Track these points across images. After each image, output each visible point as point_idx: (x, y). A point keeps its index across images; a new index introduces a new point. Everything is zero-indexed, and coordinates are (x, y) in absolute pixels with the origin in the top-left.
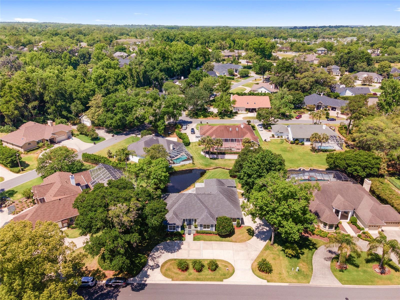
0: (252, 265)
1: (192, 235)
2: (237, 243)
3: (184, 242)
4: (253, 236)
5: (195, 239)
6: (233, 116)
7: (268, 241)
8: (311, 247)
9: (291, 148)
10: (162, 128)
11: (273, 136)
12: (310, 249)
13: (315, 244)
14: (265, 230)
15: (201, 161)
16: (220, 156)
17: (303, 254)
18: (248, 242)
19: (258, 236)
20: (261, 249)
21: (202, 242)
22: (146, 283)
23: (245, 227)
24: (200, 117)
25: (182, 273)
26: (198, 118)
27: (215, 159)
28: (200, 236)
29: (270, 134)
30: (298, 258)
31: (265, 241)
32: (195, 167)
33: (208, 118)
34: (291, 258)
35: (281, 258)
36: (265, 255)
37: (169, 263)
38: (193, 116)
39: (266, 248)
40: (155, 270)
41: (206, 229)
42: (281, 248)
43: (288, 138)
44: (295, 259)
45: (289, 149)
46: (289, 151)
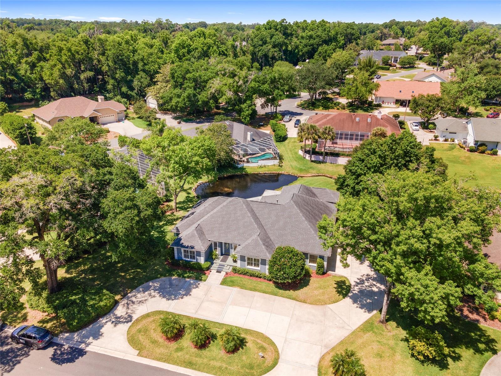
0: (322, 358)
1: (223, 273)
2: (305, 305)
3: (202, 284)
4: (345, 296)
5: (224, 282)
6: (372, 109)
7: (375, 312)
8: (482, 346)
9: (469, 158)
10: (247, 112)
11: (436, 138)
12: (478, 351)
13: (493, 341)
14: (375, 289)
15: (295, 164)
16: (329, 158)
17: (457, 358)
18: (332, 306)
19: (355, 299)
20: (354, 328)
21: (236, 290)
22: (88, 349)
23: (335, 276)
24: (318, 108)
25: (166, 343)
26: (314, 110)
27: (320, 162)
28: (237, 277)
29: (431, 136)
30: (443, 366)
31: (370, 310)
32: (282, 170)
34: (423, 362)
35: (398, 357)
36: (360, 341)
37: (150, 319)
38: (308, 107)
39: (367, 327)
40: (120, 326)
41: (253, 267)
42: (403, 333)
43: (465, 143)
44: (435, 369)
45: (463, 159)
46: (463, 163)
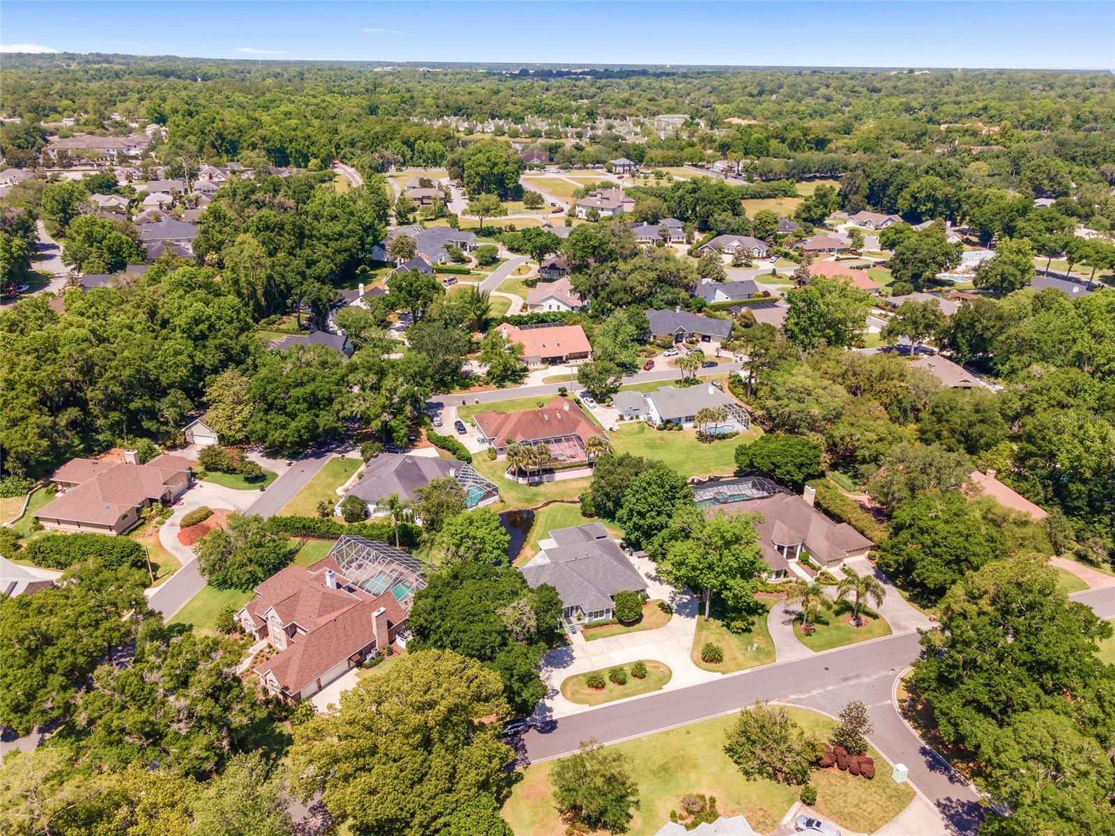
0: (692, 657)
1: (579, 633)
2: (654, 631)
3: (573, 647)
4: (671, 613)
5: (587, 639)
7: (697, 616)
8: (760, 611)
9: (662, 439)
11: (622, 418)
12: (760, 615)
13: (764, 605)
14: (686, 601)
16: (545, 477)
17: (753, 624)
18: (670, 623)
19: (679, 612)
20: (694, 631)
21: (600, 641)
22: (554, 718)
23: (653, 602)
25: (599, 691)
27: (538, 484)
28: (592, 631)
29: (614, 413)
30: (749, 631)
31: (693, 617)
32: (509, 507)
33: (471, 389)
34: (739, 633)
35: (727, 637)
36: (703, 638)
37: (570, 684)
39: (700, 628)
40: (555, 698)
41: (599, 618)
42: (719, 623)
43: (650, 419)
44: (747, 634)
45: (658, 441)
46: (660, 447)
